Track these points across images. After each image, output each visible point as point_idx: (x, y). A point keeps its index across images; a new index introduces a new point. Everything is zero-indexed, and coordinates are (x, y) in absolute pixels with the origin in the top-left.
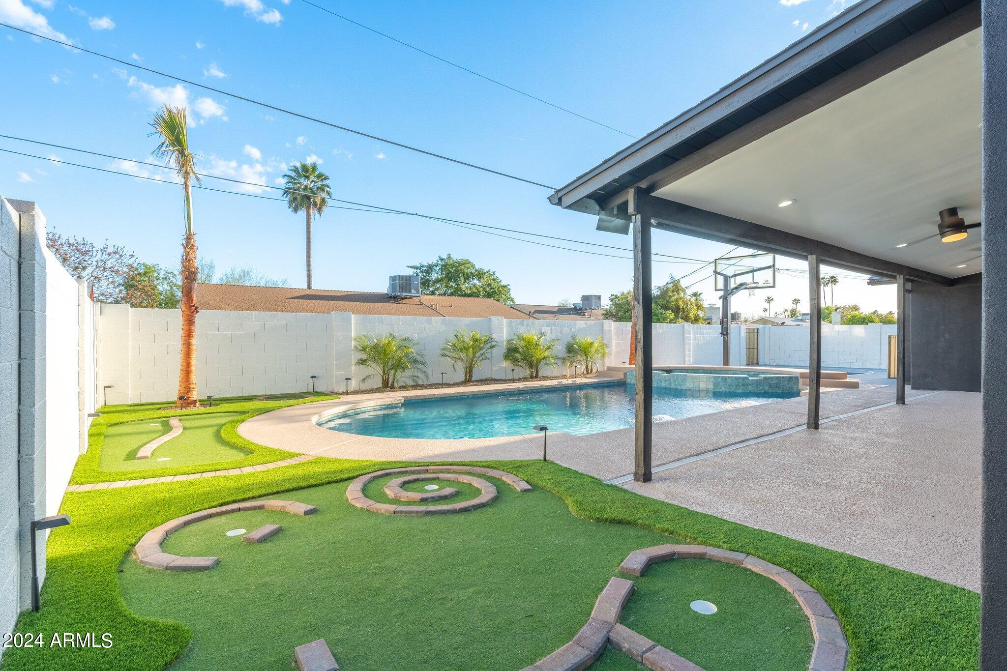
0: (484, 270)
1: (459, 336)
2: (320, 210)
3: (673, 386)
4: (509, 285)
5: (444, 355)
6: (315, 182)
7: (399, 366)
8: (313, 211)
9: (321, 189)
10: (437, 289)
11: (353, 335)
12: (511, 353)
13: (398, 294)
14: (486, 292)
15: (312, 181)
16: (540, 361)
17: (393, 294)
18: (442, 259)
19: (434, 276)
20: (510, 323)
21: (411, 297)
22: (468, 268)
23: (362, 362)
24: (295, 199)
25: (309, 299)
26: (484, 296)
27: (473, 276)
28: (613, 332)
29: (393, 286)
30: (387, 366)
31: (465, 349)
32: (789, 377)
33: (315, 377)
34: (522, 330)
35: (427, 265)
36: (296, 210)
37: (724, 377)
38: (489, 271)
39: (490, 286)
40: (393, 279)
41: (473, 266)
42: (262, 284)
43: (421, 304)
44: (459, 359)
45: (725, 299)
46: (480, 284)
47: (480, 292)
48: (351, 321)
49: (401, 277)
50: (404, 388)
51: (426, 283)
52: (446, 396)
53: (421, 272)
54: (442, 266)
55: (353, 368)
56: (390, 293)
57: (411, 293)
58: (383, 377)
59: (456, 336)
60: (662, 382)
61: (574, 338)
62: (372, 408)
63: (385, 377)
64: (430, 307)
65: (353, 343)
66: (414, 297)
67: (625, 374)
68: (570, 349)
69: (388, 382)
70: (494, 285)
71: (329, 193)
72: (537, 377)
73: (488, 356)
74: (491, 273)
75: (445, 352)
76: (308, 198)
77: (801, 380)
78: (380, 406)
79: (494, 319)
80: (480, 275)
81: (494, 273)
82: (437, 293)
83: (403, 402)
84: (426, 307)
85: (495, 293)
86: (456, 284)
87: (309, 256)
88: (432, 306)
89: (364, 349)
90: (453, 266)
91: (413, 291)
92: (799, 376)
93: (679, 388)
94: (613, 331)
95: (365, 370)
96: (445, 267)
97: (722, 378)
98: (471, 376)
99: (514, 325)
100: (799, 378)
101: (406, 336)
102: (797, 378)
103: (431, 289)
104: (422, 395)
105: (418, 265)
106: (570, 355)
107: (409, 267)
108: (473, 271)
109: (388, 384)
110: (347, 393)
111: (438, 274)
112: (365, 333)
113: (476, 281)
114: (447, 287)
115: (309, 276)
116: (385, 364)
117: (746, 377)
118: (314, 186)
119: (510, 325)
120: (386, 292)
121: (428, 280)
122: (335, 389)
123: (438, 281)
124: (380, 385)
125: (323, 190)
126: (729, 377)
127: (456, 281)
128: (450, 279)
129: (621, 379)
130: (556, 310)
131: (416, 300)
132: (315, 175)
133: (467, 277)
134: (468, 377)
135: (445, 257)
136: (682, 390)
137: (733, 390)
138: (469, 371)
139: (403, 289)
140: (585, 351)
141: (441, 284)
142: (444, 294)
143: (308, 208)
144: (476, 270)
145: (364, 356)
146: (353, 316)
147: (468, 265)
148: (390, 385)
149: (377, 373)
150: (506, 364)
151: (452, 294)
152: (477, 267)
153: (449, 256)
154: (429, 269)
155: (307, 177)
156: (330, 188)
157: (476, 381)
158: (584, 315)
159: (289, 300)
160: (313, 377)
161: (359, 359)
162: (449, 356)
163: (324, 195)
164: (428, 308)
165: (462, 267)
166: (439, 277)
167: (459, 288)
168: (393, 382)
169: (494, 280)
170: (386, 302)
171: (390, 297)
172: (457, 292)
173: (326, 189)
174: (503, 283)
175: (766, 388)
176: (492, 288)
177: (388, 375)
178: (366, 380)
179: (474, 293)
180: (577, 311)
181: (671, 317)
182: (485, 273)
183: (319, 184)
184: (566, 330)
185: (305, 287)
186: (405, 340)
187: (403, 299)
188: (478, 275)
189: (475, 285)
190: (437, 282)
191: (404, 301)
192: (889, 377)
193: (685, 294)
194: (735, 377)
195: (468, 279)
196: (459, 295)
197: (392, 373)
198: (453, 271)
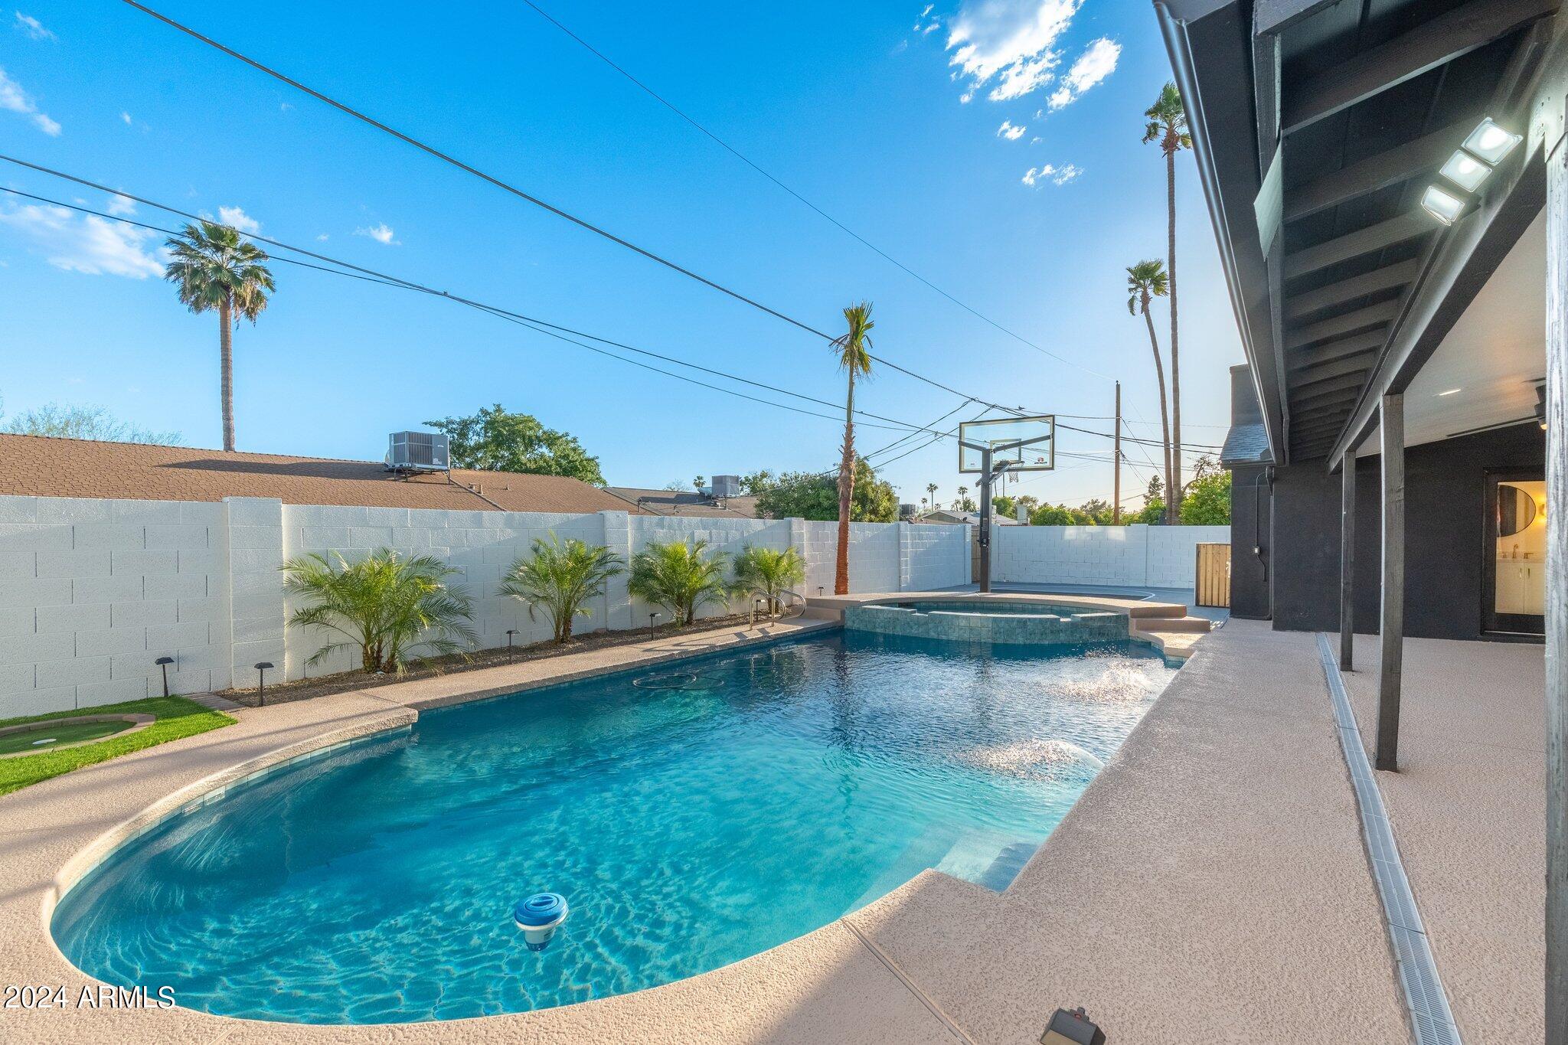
0: (557, 433)
1: (542, 550)
2: (250, 313)
3: (933, 635)
4: (597, 458)
5: (509, 591)
6: (239, 260)
7: (406, 622)
8: (236, 314)
9: (252, 273)
10: (477, 460)
11: (286, 553)
12: (642, 579)
13: (406, 464)
14: (561, 467)
15: (233, 258)
16: (694, 592)
17: (397, 465)
18: (485, 413)
19: (473, 440)
20: (640, 524)
21: (432, 471)
22: (531, 429)
23: (306, 618)
24: (195, 288)
25: (216, 469)
26: (557, 474)
27: (540, 441)
28: (805, 537)
29: (397, 452)
30: (377, 621)
31: (559, 575)
32: (1117, 616)
33: (169, 660)
34: (661, 536)
35: (458, 420)
36: (197, 306)
37: (1022, 619)
38: (567, 435)
39: (568, 458)
40: (397, 437)
41: (539, 426)
42: (125, 438)
43: (451, 483)
44: (545, 598)
45: (985, 485)
46: (551, 455)
47: (550, 466)
48: (280, 520)
49: (412, 436)
50: (420, 669)
51: (459, 451)
52: (523, 688)
53: (449, 431)
54: (487, 423)
55: (286, 630)
56: (391, 463)
57: (432, 464)
58: (365, 647)
59: (536, 550)
60: (912, 628)
61: (746, 548)
62: (329, 749)
63: (372, 648)
64: (469, 490)
65: (286, 574)
66: (438, 471)
67: (843, 613)
68: (742, 568)
69: (379, 658)
70: (573, 456)
71: (269, 284)
72: (689, 622)
73: (600, 588)
74: (569, 438)
75: (511, 583)
76: (227, 288)
77: (1133, 622)
78: (351, 740)
79: (611, 515)
80: (551, 440)
81: (575, 440)
82: (478, 467)
83: (415, 719)
84: (461, 490)
85: (576, 469)
86: (511, 454)
87: (226, 392)
88: (471, 488)
89: (316, 584)
90: (505, 423)
91: (435, 461)
92: (1128, 613)
93: (944, 637)
94: (805, 535)
95: (316, 637)
96: (491, 425)
97: (1019, 620)
98: (567, 630)
99: (646, 525)
100: (1129, 616)
101: (425, 552)
102: (1126, 617)
103: (468, 460)
104: (465, 695)
105: (444, 421)
106: (743, 578)
107: (426, 423)
108: (540, 433)
109: (379, 661)
110: (262, 698)
111: (479, 435)
112: (318, 548)
113: (544, 450)
114: (494, 457)
115: (228, 430)
116: (371, 617)
117: (1056, 619)
118: (235, 267)
119: (639, 526)
120: (382, 460)
121: (461, 445)
122: (233, 685)
123: (479, 447)
124: (359, 665)
125: (257, 277)
126: (1029, 619)
127: (509, 448)
128: (499, 445)
129: (837, 622)
130: (673, 496)
131: (441, 477)
132: (238, 246)
133: (530, 443)
134: (561, 633)
135: (491, 409)
136: (948, 642)
137: (1036, 642)
138: (565, 618)
139: (415, 456)
140: (768, 573)
141: (485, 453)
142: (490, 469)
143: (225, 307)
144: (544, 433)
145: (314, 602)
146: (284, 507)
147: (531, 424)
148: (384, 660)
149: (348, 640)
150: (632, 601)
151: (503, 469)
152: (546, 428)
153: (498, 409)
154: (465, 426)
155: (219, 249)
156: (271, 275)
157: (578, 638)
158: (715, 505)
159: (166, 469)
160: (163, 661)
161: (301, 611)
162: (521, 594)
163: (259, 287)
164: (464, 490)
165: (521, 426)
166: (482, 441)
167: (515, 460)
168: (393, 656)
169: (574, 450)
170: (384, 479)
171: (391, 471)
172: (513, 466)
173: (263, 275)
174: (589, 454)
175: (1086, 636)
176: (571, 461)
177: (380, 643)
178: (321, 660)
179: (541, 467)
180: (705, 499)
181: (858, 511)
182: (561, 437)
183: (248, 264)
184: (734, 535)
185: (221, 448)
186: (420, 563)
187: (415, 473)
188: (547, 440)
189: (542, 456)
190: (478, 449)
191: (419, 478)
192: (1197, 604)
193: (872, 477)
194: (1040, 619)
195: (531, 446)
196: (516, 471)
197: (388, 639)
198: (505, 433)
